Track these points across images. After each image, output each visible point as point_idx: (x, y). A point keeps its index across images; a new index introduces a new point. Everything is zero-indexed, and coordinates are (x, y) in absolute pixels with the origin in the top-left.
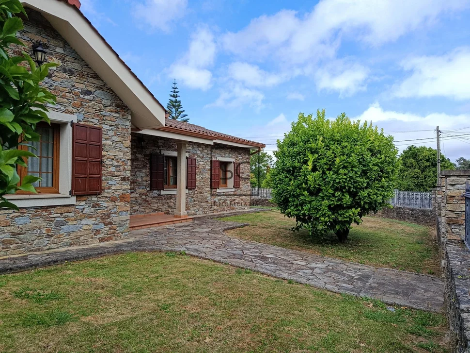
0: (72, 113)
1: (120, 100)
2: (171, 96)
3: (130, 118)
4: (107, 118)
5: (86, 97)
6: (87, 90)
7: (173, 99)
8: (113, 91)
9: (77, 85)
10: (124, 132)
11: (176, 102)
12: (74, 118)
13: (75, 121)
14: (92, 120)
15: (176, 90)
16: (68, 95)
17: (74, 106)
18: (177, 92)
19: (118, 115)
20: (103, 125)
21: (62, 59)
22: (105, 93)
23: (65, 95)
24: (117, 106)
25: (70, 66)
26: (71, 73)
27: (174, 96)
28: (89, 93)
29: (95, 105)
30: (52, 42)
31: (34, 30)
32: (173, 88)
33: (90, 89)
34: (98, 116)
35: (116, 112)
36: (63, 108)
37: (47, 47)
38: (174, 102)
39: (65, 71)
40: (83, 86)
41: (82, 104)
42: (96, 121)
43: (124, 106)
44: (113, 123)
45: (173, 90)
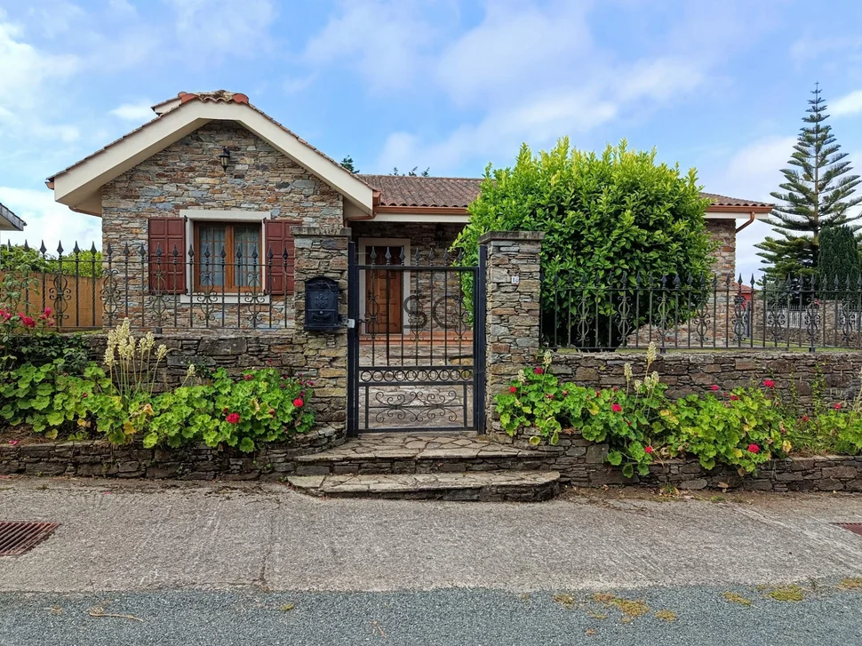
0: (267, 210)
1: (327, 185)
2: (806, 120)
3: (341, 204)
4: (309, 209)
5: (283, 190)
6: (284, 183)
7: (812, 126)
8: (316, 177)
9: (271, 180)
10: (334, 222)
11: (818, 130)
12: (268, 215)
13: (269, 218)
14: (290, 214)
15: (820, 105)
16: (261, 192)
17: (269, 202)
18: (823, 109)
19: (325, 204)
20: (304, 219)
21: (255, 156)
22: (306, 181)
23: (259, 193)
24: (323, 193)
25: (263, 161)
26: (264, 168)
27: (812, 120)
28: (286, 185)
29: (293, 197)
30: (244, 142)
31: (226, 136)
32: (813, 102)
33: (286, 181)
34: (297, 209)
35: (322, 201)
36: (256, 207)
37: (239, 149)
38: (813, 132)
39: (258, 168)
40: (278, 180)
41: (277, 199)
42: (296, 215)
43: (333, 192)
44: (318, 214)
45: (810, 106)
